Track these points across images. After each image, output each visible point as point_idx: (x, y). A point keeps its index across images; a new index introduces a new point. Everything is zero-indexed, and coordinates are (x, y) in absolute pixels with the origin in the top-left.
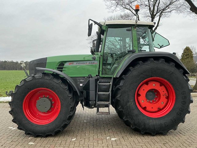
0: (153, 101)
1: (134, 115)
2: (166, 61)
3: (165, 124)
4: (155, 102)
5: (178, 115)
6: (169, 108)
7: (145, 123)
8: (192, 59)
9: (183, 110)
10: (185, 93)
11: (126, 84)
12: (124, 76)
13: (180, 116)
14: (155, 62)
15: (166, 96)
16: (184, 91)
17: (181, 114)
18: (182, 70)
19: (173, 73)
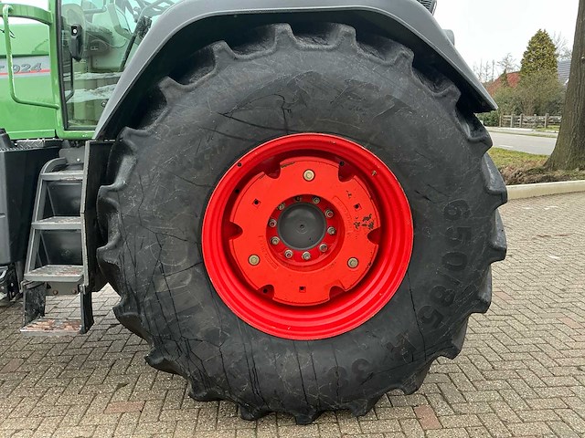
0: (315, 253)
1: (199, 336)
2: (361, 39)
3: (361, 367)
4: (322, 258)
5: (426, 321)
6: (383, 290)
7: (255, 371)
8: (554, 71)
9: (452, 297)
10: (462, 210)
11: (145, 179)
12: (130, 134)
13: (436, 326)
14: (302, 43)
15: (371, 226)
16: (455, 204)
17: (441, 318)
18: (452, 88)
19: (399, 104)
